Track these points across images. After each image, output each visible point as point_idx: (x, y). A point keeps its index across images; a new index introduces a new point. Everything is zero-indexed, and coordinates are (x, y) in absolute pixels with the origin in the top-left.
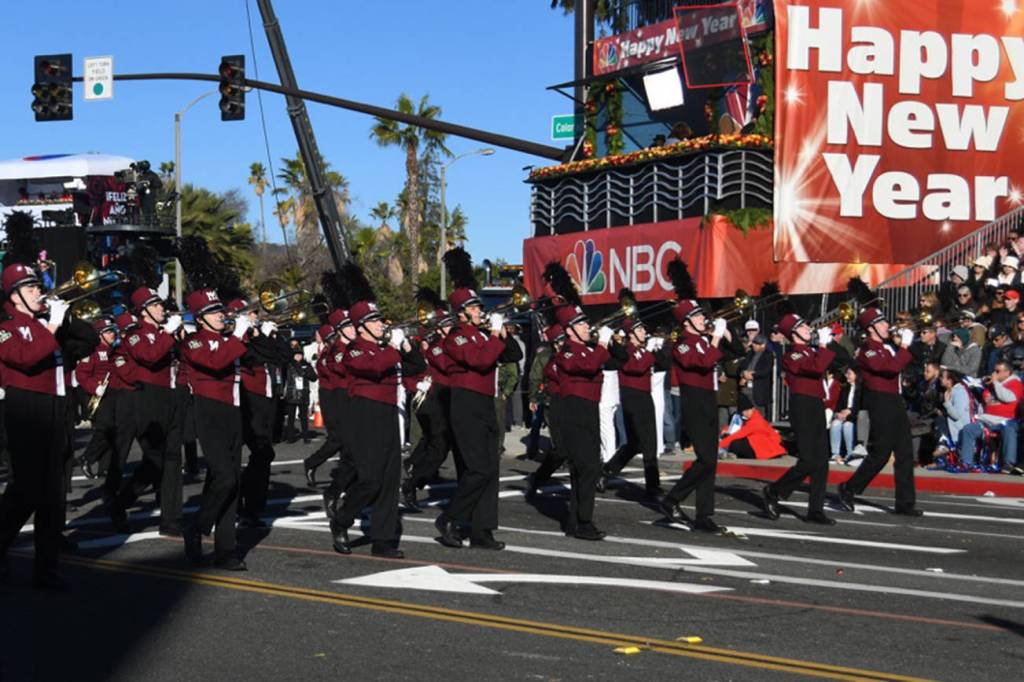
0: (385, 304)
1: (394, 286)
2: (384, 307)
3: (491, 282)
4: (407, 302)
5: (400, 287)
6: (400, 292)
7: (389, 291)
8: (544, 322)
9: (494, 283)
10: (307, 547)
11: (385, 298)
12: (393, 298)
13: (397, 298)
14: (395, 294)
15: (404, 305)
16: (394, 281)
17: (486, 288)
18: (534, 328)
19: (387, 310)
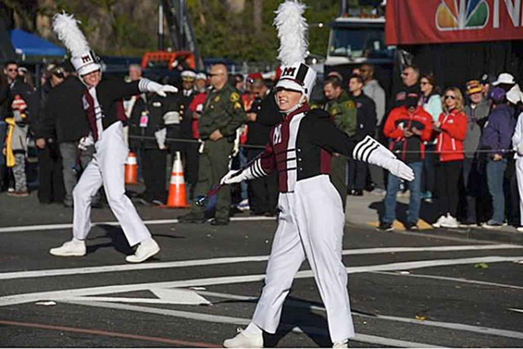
0: (220, 35)
1: (232, 13)
2: (219, 40)
3: (347, 11)
4: (247, 34)
5: (239, 15)
6: (240, 22)
7: (224, 19)
8: (409, 62)
9: (350, 11)
10: (98, 328)
11: (220, 28)
12: (230, 29)
13: (235, 28)
14: (233, 23)
15: (243, 38)
16: (233, 6)
17: (340, 19)
18: (395, 69)
19: (222, 42)
